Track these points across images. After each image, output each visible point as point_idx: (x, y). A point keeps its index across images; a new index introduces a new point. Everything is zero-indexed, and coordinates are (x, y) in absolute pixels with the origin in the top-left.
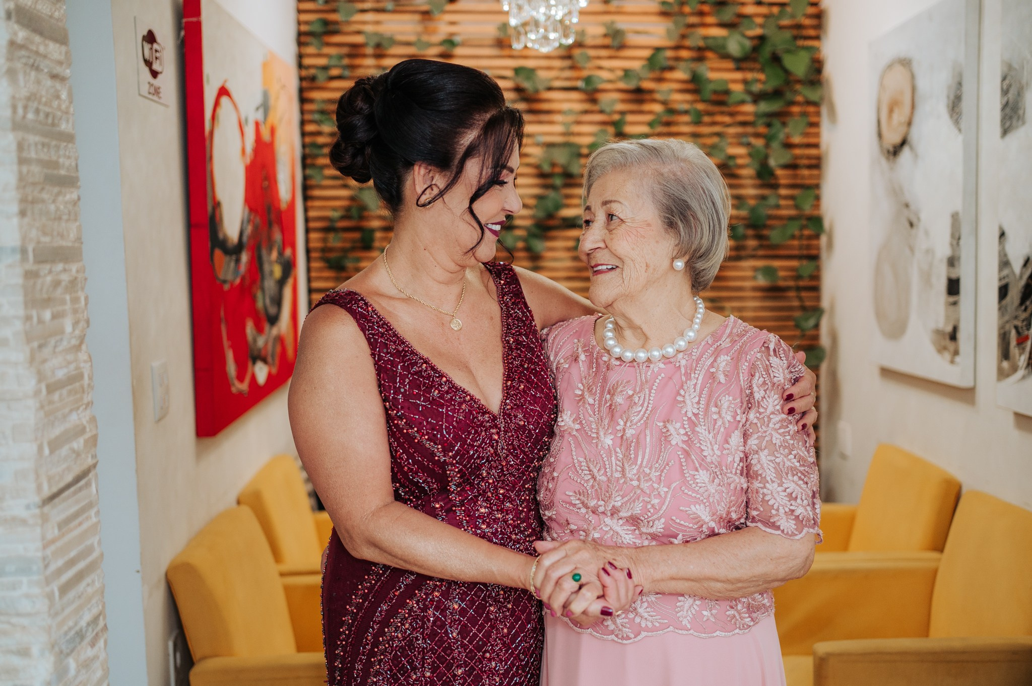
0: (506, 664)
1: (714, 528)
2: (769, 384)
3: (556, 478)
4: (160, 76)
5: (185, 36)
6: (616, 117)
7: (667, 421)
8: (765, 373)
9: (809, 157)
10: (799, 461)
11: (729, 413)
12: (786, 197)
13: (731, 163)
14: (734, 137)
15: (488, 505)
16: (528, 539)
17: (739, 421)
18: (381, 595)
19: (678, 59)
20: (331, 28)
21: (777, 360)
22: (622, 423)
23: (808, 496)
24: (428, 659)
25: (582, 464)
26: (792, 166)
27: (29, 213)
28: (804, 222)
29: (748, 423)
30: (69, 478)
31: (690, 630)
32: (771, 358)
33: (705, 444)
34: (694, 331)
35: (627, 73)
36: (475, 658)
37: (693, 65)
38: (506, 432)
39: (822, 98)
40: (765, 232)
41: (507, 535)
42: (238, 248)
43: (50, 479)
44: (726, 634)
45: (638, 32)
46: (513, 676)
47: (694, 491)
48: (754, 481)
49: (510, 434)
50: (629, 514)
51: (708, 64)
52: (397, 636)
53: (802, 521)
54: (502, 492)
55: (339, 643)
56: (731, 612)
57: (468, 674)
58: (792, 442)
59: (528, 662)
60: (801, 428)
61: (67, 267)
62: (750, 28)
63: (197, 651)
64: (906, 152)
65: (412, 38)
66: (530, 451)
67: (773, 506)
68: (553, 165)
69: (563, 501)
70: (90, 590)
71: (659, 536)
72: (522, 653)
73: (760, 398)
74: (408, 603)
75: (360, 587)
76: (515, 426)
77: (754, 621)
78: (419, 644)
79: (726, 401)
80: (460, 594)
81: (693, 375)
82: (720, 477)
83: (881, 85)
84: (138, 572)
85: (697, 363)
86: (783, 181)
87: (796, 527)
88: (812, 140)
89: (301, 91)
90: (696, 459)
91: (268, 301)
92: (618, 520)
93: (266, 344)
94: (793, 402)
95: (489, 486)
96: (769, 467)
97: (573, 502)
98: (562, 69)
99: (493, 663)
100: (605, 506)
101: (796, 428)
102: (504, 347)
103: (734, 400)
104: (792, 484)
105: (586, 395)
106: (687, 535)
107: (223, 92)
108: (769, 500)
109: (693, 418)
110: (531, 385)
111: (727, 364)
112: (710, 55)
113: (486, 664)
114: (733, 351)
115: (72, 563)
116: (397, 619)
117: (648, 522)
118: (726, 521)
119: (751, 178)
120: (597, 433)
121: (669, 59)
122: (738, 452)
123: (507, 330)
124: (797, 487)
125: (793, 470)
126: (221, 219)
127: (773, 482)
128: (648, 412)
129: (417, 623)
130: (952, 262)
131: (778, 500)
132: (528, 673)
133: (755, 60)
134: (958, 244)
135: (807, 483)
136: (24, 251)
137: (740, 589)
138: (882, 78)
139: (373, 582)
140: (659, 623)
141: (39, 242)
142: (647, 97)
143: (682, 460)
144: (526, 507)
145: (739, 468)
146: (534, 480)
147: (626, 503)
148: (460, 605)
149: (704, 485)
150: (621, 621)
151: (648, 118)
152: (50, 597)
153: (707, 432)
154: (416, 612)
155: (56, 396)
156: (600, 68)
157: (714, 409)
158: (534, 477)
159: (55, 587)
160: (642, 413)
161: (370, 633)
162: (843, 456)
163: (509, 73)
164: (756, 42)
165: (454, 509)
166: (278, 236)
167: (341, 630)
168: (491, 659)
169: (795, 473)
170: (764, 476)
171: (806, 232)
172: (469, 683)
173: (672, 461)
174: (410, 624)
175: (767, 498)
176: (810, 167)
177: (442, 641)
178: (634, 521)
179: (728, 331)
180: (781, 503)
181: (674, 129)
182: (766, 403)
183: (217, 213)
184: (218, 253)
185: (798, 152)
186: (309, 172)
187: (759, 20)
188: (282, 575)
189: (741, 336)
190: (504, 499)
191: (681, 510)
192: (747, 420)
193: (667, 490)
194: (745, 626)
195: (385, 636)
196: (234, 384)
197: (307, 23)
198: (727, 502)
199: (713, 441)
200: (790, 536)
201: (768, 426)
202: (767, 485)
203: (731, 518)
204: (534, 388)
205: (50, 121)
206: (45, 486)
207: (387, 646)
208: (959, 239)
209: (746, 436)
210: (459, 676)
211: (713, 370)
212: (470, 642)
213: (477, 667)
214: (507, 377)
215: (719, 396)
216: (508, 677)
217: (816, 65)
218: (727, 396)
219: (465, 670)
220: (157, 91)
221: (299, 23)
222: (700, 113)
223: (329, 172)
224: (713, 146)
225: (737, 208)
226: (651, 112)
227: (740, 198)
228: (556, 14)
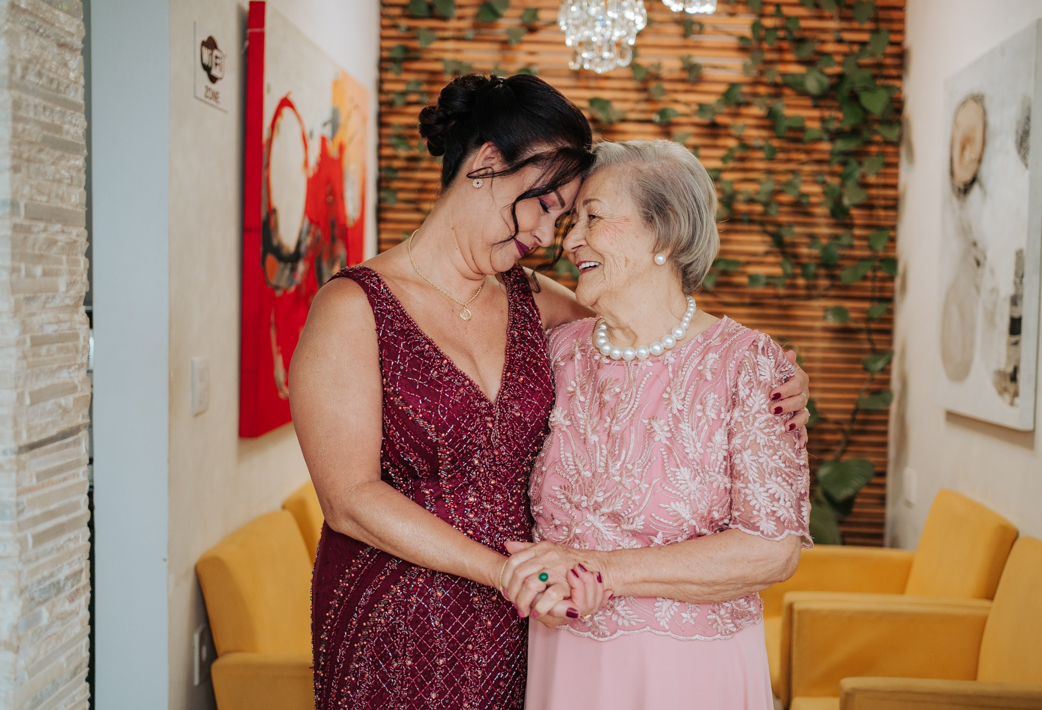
0: (489, 658)
1: (695, 526)
2: (755, 382)
3: (544, 473)
4: (219, 83)
5: (249, 46)
7: (653, 418)
8: (751, 371)
9: (885, 198)
10: (784, 463)
11: (713, 411)
12: (860, 238)
13: (804, 200)
14: (809, 175)
15: (478, 495)
16: (515, 533)
17: (723, 419)
18: (365, 580)
19: (754, 95)
20: (413, 54)
21: (765, 359)
22: (609, 420)
23: (792, 498)
24: (410, 647)
25: (569, 459)
26: (868, 206)
27: (24, 170)
28: (877, 264)
29: (733, 422)
30: (53, 432)
31: (667, 631)
32: (758, 356)
33: (687, 441)
34: (682, 329)
35: (702, 108)
36: (457, 649)
37: (768, 101)
38: (500, 421)
39: (900, 137)
40: (838, 272)
41: (494, 526)
42: (295, 257)
43: (30, 429)
44: (706, 638)
45: (715, 67)
46: (497, 671)
47: (674, 488)
48: (737, 481)
49: (505, 424)
50: (611, 510)
51: (786, 101)
52: (380, 622)
53: (784, 523)
54: (493, 482)
55: (324, 627)
56: (713, 616)
57: (450, 664)
58: (777, 442)
59: (513, 658)
60: (788, 428)
61: (66, 229)
62: (830, 66)
63: (222, 644)
64: (976, 191)
65: (489, 66)
66: (524, 444)
67: (754, 506)
69: (549, 496)
70: (72, 546)
71: (639, 533)
72: (507, 648)
73: (745, 397)
74: (392, 589)
75: (347, 571)
76: (511, 417)
77: (737, 628)
78: (401, 631)
79: (712, 398)
80: (444, 581)
81: (680, 372)
82: (701, 474)
83: (955, 123)
84: (165, 560)
85: (686, 361)
86: (858, 222)
87: (776, 528)
88: (890, 181)
89: (380, 115)
90: (678, 456)
92: (600, 516)
94: (781, 401)
95: (479, 474)
96: (752, 467)
97: (558, 497)
98: (638, 101)
99: (476, 657)
100: (587, 501)
101: (783, 429)
102: (508, 340)
103: (719, 398)
104: (775, 485)
105: (578, 392)
106: (668, 534)
107: (285, 103)
108: (751, 500)
109: (678, 414)
110: (531, 379)
111: (714, 362)
112: (787, 91)
113: (468, 656)
114: (722, 349)
115: (51, 515)
116: (380, 604)
117: (629, 519)
118: (708, 521)
119: (825, 216)
120: (585, 430)
121: (745, 94)
122: (722, 451)
123: (512, 324)
124: (780, 488)
125: (777, 471)
126: (276, 227)
127: (755, 482)
128: (634, 409)
129: (400, 609)
130: (1015, 300)
131: (760, 501)
132: (514, 669)
133: (833, 98)
134: (1021, 282)
135: (792, 485)
136: (14, 205)
137: (718, 592)
138: (956, 115)
139: (360, 566)
140: (636, 622)
141: (32, 199)
142: (722, 132)
143: (664, 457)
144: (516, 501)
145: (723, 467)
146: (528, 475)
147: (607, 498)
148: (443, 593)
149: (684, 482)
150: (598, 618)
151: (720, 153)
152: (22, 542)
153: (690, 429)
154: (400, 597)
155: (44, 350)
156: (676, 101)
157: (699, 407)
158: (527, 471)
159: (29, 534)
160: (628, 410)
161: (354, 618)
162: (909, 504)
163: (585, 104)
164: (834, 80)
165: (443, 496)
166: (342, 252)
167: (327, 614)
168: (474, 651)
169: (779, 474)
170: (746, 475)
171: (880, 274)
172: (450, 674)
173: (654, 457)
174: (394, 610)
175: (748, 499)
176: (886, 208)
177: (423, 628)
178: (615, 517)
179: (719, 330)
180: (762, 503)
181: (748, 165)
182: (752, 402)
183: (273, 219)
184: (271, 259)
185: (874, 192)
186: (383, 194)
187: (838, 58)
189: (731, 335)
190: (495, 490)
191: (661, 507)
192: (731, 419)
193: (648, 486)
194: (728, 632)
195: (368, 621)
196: (282, 390)
197: (388, 49)
198: (709, 500)
199: (696, 439)
200: (770, 537)
201: (753, 425)
202: (749, 485)
203: (712, 518)
204: (534, 381)
205: (54, 86)
206: (24, 435)
207: (370, 631)
208: (1022, 277)
209: (730, 435)
210: (440, 666)
211: (700, 368)
212: (453, 631)
213: (459, 658)
214: (507, 368)
215: (705, 393)
216: (491, 671)
217: (896, 105)
218: (712, 394)
219: (446, 660)
220: (215, 96)
221: (382, 49)
222: (774, 150)
223: (402, 196)
224: (789, 184)
225: (809, 246)
226: (724, 147)
227: (812, 236)
228: (612, 35)
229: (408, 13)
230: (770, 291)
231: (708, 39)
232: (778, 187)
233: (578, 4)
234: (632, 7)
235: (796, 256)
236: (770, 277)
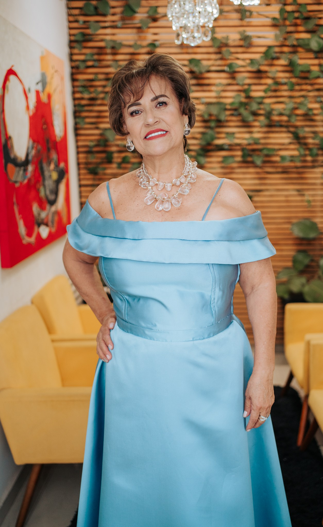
6: (246, 87)
13: (310, 113)
14: (313, 98)
19: (282, 52)
20: (87, 38)
35: (252, 61)
37: (290, 56)
42: (26, 163)
45: (259, 37)
51: (299, 55)
65: (131, 43)
68: (210, 115)
89: (72, 74)
91: (48, 192)
93: (47, 216)
98: (216, 60)
107: (11, 72)
112: (300, 49)
119: (321, 121)
121: (276, 53)
126: (12, 147)
142: (264, 75)
151: (263, 87)
156: (238, 59)
163: (186, 63)
166: (54, 156)
181: (279, 94)
183: (9, 142)
184: (10, 166)
186: (78, 120)
188: (53, 341)
196: (24, 239)
197: (74, 35)
221: (70, 35)
222: (293, 85)
223: (88, 120)
224: (301, 103)
225: (313, 138)
226: (265, 84)
227: (315, 133)
228: (199, 22)
229: (83, 12)
230: (292, 164)
231: (255, 21)
232: (296, 106)
233: (178, 3)
234: (211, 4)
235: (306, 144)
236: (292, 156)
